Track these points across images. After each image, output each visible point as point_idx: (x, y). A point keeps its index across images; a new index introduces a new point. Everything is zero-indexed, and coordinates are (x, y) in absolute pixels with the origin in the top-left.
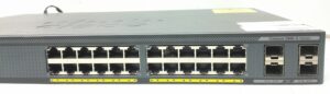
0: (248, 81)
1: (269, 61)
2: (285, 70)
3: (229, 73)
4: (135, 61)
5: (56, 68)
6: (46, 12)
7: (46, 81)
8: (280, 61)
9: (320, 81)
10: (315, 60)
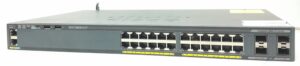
0: (245, 58)
7: (120, 52)
9: (292, 59)
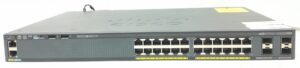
1: (264, 46)
2: (274, 52)
3: (242, 53)
4: (187, 46)
5: (138, 52)
6: (85, 10)
8: (271, 46)
10: (290, 46)
